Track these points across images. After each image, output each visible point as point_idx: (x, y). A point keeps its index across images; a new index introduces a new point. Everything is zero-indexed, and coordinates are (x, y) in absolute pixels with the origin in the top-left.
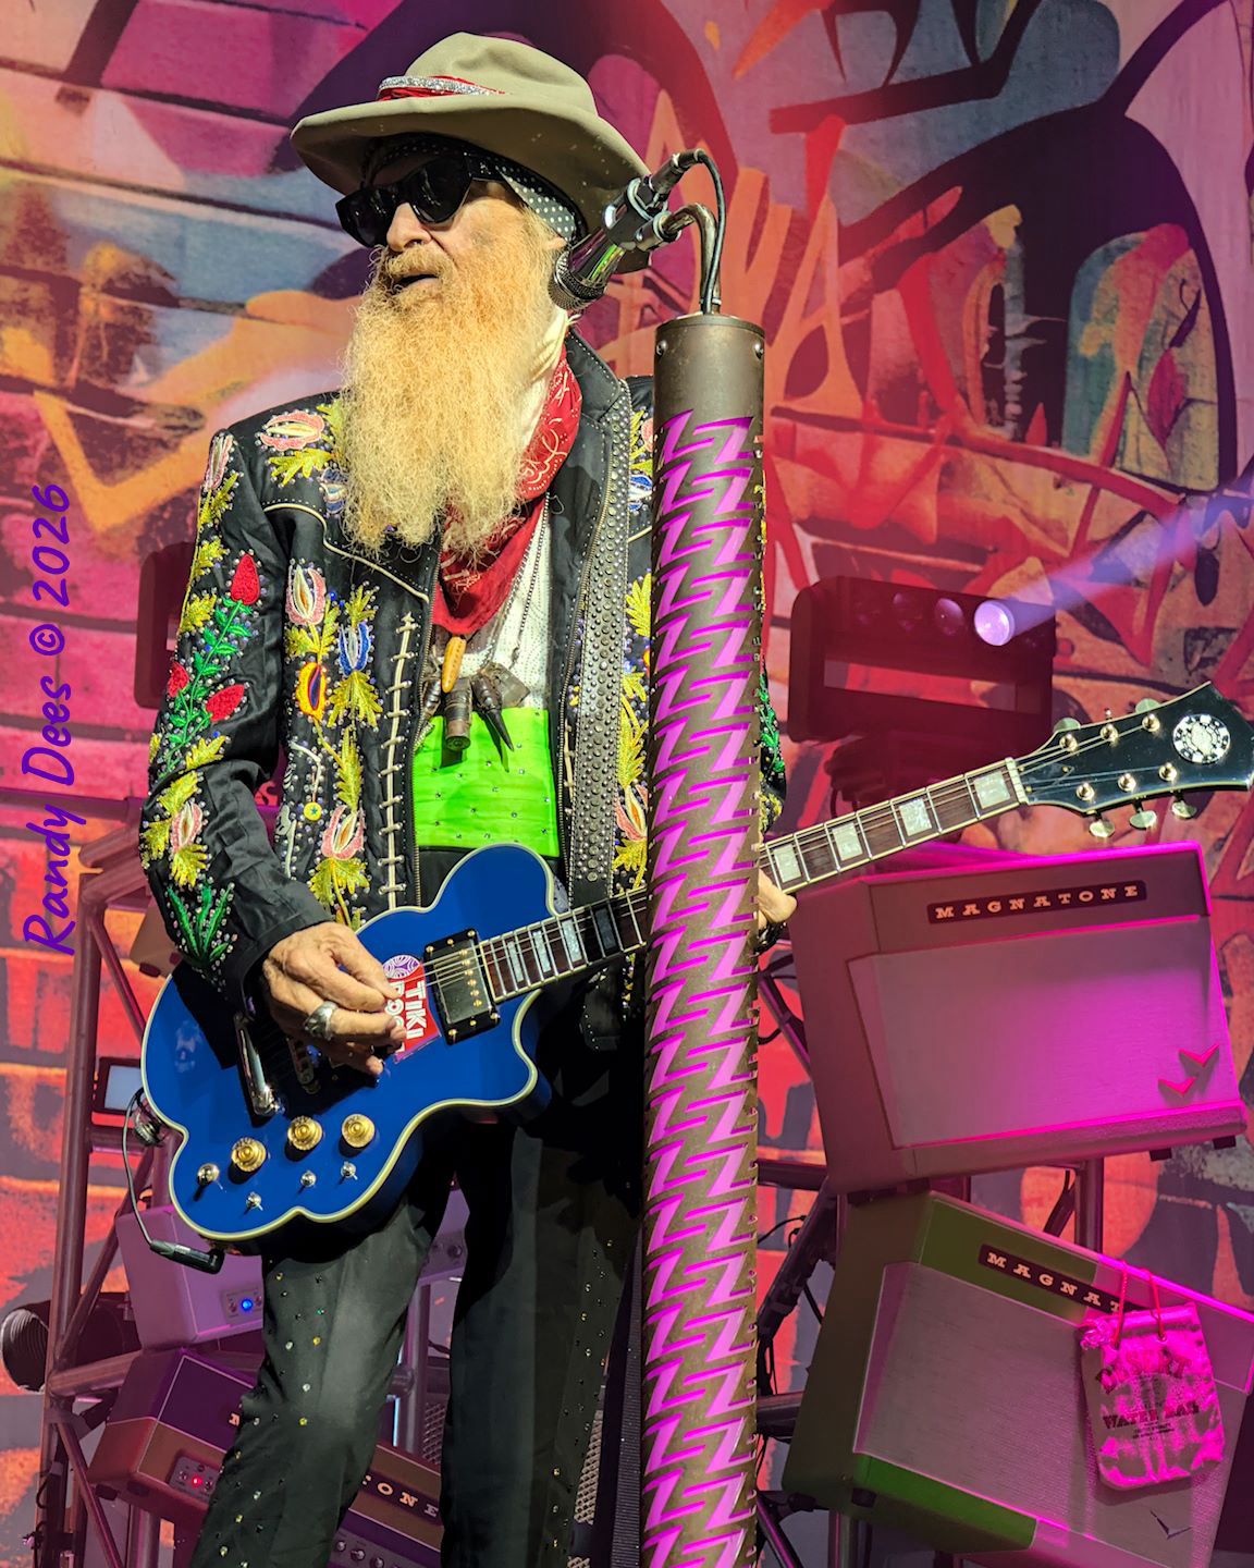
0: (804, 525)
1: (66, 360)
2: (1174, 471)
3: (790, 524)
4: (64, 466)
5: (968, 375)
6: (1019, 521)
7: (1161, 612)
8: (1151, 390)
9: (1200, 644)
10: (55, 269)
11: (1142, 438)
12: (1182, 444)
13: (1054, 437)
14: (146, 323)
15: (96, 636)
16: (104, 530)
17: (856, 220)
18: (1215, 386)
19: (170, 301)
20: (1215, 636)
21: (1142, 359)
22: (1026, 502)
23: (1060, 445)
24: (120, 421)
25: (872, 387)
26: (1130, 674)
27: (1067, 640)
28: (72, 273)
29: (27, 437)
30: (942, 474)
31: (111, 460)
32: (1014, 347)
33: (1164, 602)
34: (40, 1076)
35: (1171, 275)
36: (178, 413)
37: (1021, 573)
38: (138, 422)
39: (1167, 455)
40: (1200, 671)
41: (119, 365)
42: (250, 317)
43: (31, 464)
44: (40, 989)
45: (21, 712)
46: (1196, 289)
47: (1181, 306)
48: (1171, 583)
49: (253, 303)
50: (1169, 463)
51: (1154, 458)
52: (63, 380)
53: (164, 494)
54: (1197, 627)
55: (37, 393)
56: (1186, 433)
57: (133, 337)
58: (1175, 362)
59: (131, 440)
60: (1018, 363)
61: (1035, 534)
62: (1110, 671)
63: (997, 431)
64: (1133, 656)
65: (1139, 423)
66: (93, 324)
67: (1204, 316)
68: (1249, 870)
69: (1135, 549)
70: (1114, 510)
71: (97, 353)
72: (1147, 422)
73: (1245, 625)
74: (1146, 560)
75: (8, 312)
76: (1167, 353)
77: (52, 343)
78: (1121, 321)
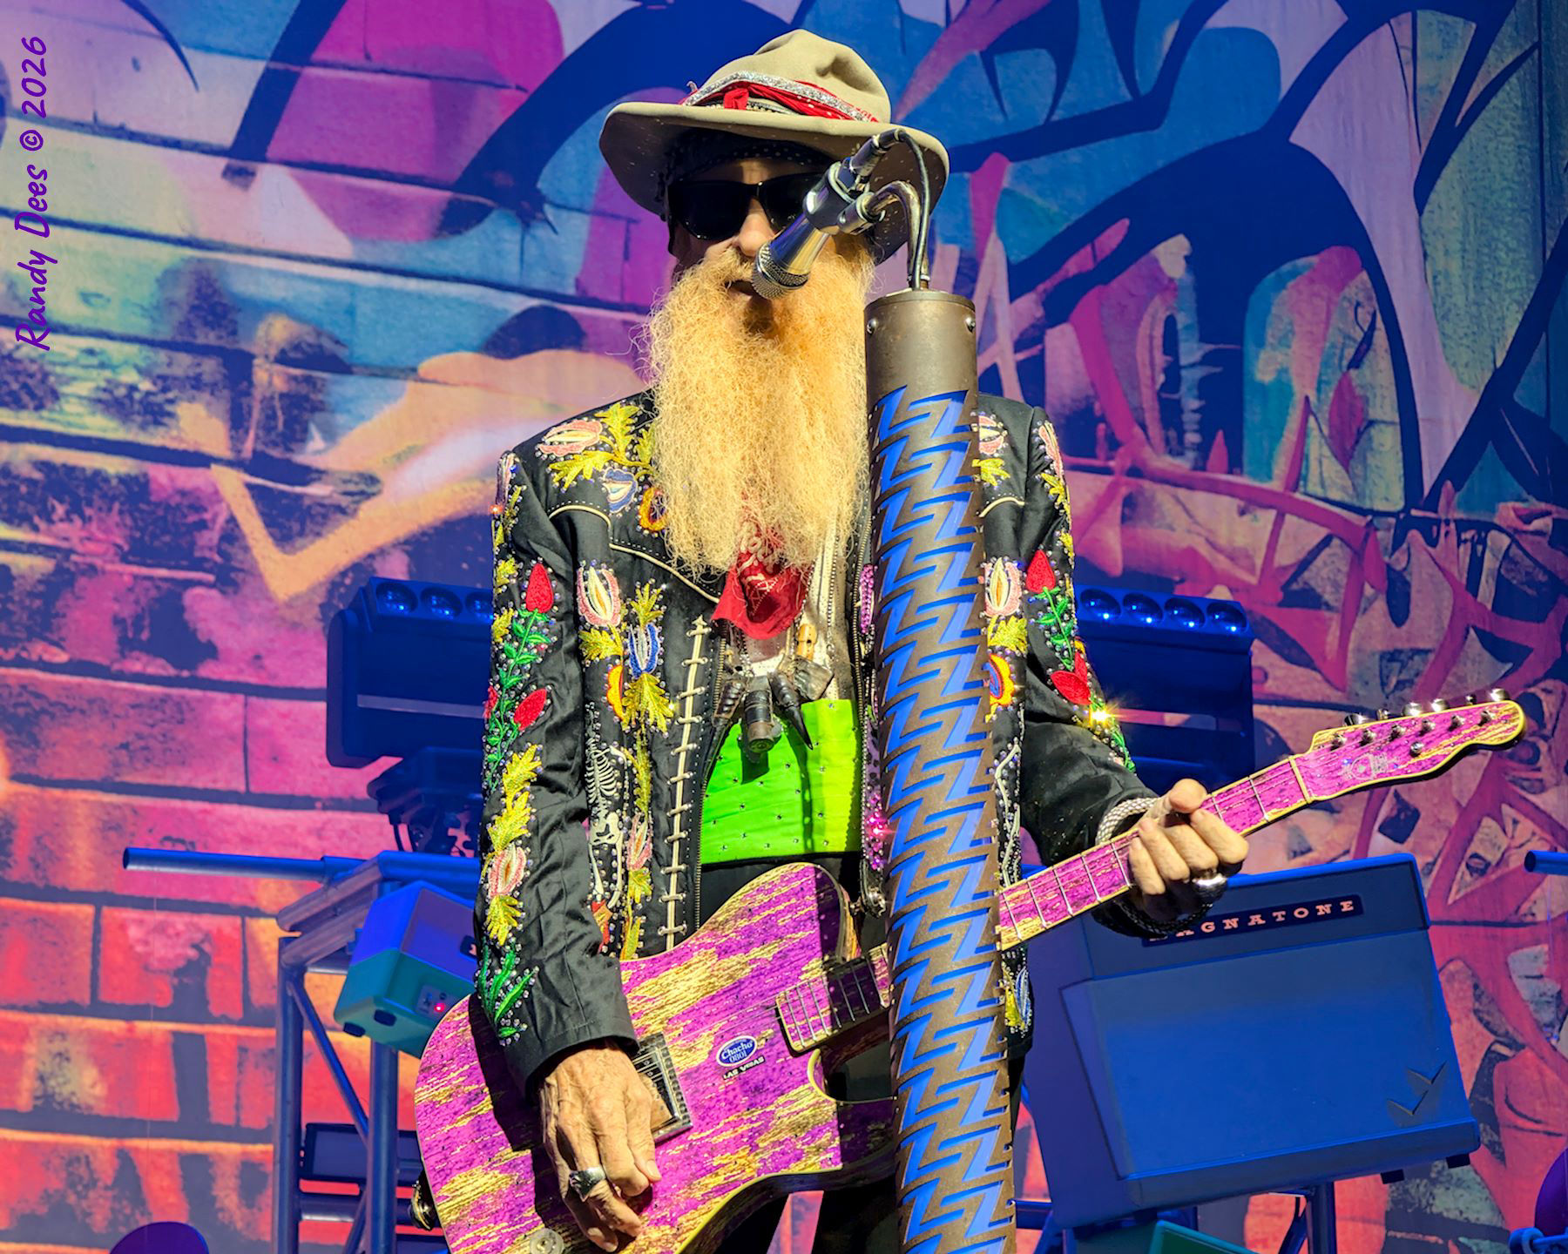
1: (241, 432)
2: (1358, 493)
4: (244, 537)
5: (1145, 406)
6: (1204, 550)
7: (1353, 635)
8: (1331, 413)
9: (1396, 666)
10: (225, 343)
11: (1325, 462)
12: (1365, 466)
13: (1235, 465)
14: (320, 391)
15: (283, 705)
16: (286, 598)
17: (1024, 257)
18: (1395, 405)
19: (342, 367)
20: (1411, 658)
21: (1320, 382)
22: (1210, 531)
23: (1241, 473)
24: (298, 489)
26: (1327, 700)
27: (1260, 668)
28: (244, 346)
29: (205, 510)
30: (1124, 505)
31: (290, 528)
32: (1190, 377)
33: (1357, 625)
34: (244, 1153)
35: (1345, 298)
36: (356, 479)
38: (316, 490)
39: (1350, 478)
40: (1398, 694)
41: (295, 434)
42: (423, 381)
43: (210, 537)
44: (240, 1064)
45: (211, 786)
46: (1372, 310)
47: (1357, 328)
48: (1363, 605)
49: (426, 366)
50: (1355, 487)
51: (1338, 481)
52: (239, 452)
53: (344, 559)
54: (1391, 649)
55: (213, 466)
56: (1369, 455)
57: (307, 405)
58: (1354, 384)
59: (309, 507)
60: (1195, 392)
61: (1222, 563)
62: (1305, 697)
63: (1178, 461)
64: (1328, 681)
65: (1321, 447)
66: (268, 394)
67: (1380, 337)
68: (1462, 893)
69: (1324, 573)
70: (1301, 535)
71: (272, 423)
72: (1328, 445)
73: (1442, 646)
74: (1335, 584)
75: (182, 388)
76: (1345, 375)
77: (228, 416)
78: (1298, 346)
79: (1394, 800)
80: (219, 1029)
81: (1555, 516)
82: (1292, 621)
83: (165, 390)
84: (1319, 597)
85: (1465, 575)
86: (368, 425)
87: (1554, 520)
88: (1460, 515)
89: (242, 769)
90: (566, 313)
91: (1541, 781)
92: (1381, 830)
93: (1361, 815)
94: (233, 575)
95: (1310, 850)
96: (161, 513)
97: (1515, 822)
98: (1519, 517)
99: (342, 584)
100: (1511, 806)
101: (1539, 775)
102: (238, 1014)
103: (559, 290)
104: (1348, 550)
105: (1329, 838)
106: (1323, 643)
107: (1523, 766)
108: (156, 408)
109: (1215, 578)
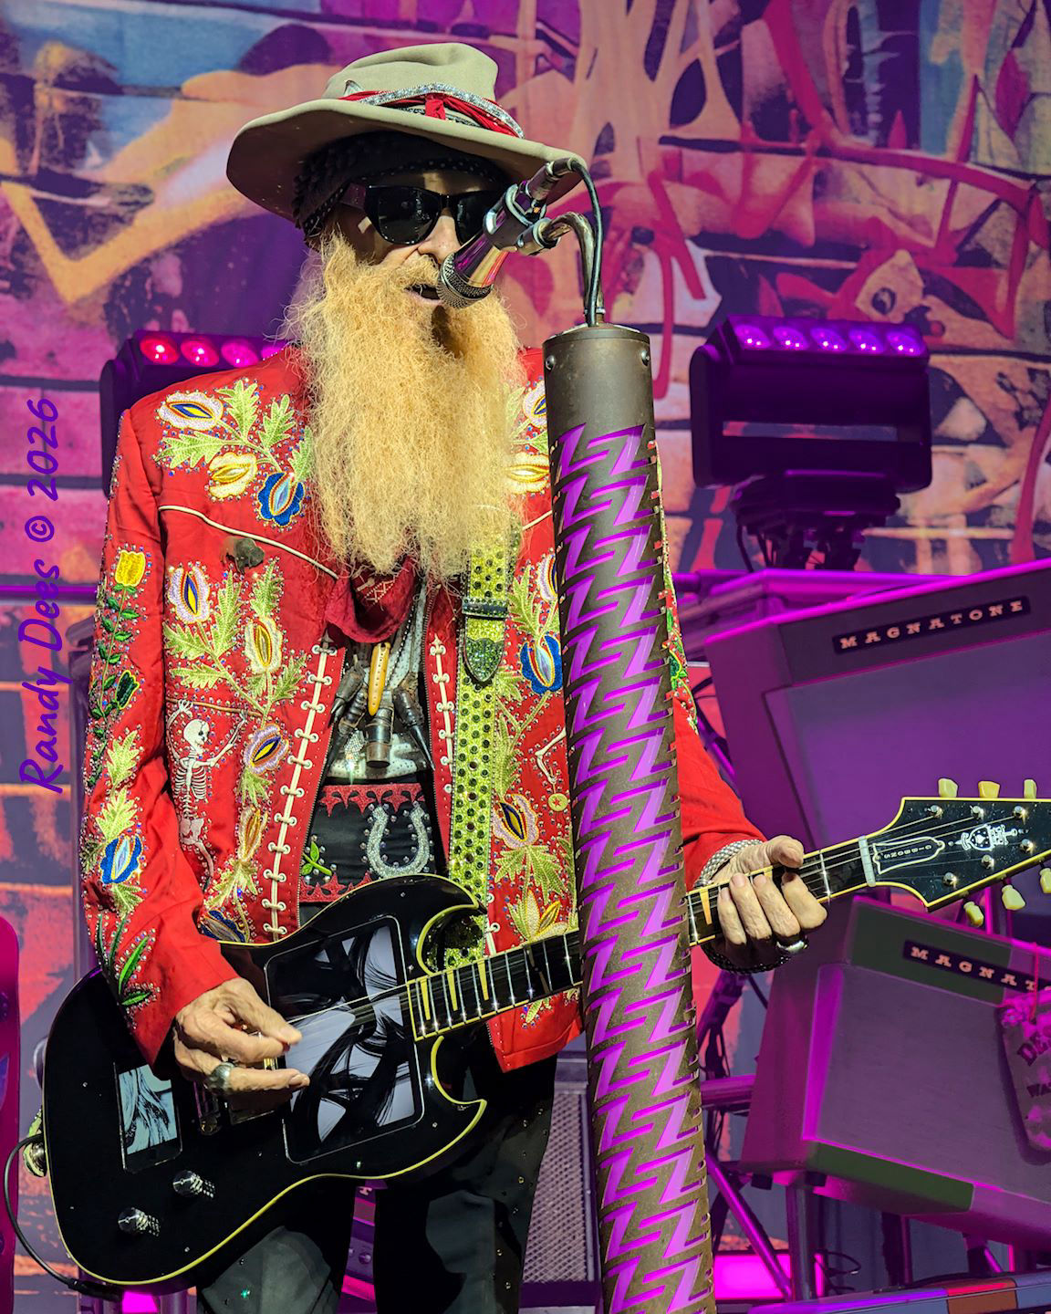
0: (695, 240)
1: (27, 151)
2: (1023, 161)
3: (684, 239)
4: (33, 246)
5: (831, 91)
6: (887, 219)
7: (1021, 290)
8: (997, 90)
10: (9, 70)
11: (993, 134)
12: (1029, 135)
13: (912, 139)
14: (95, 111)
15: (75, 397)
16: (74, 301)
19: (115, 89)
21: (987, 61)
22: (893, 202)
23: (918, 148)
24: (80, 201)
25: (747, 109)
26: (995, 347)
27: (939, 323)
28: (26, 72)
30: (815, 182)
31: (75, 237)
32: (871, 62)
33: (1023, 279)
37: (893, 266)
38: (96, 201)
39: (1016, 147)
41: (75, 151)
42: (187, 98)
43: (4, 248)
45: (15, 471)
47: (1020, 10)
48: (1029, 260)
49: (189, 85)
50: (1020, 155)
51: (1005, 151)
52: (26, 169)
53: (123, 264)
55: (4, 184)
56: (1032, 125)
57: (85, 125)
58: (1018, 61)
59: (90, 218)
60: (876, 76)
61: (902, 230)
62: (978, 346)
63: (862, 140)
64: (998, 331)
65: (989, 120)
66: (49, 115)
67: (1041, 16)
69: (994, 234)
70: (973, 200)
71: (54, 142)
72: (995, 116)
74: (1004, 244)
76: (1009, 53)
77: (13, 137)
78: (966, 28)
82: (966, 279)
84: (989, 256)
86: (139, 140)
90: (313, 31)
93: (1029, 446)
94: (26, 281)
95: (984, 481)
99: (122, 286)
103: (306, 9)
104: (1014, 212)
105: (1001, 470)
106: (993, 297)
109: (897, 243)
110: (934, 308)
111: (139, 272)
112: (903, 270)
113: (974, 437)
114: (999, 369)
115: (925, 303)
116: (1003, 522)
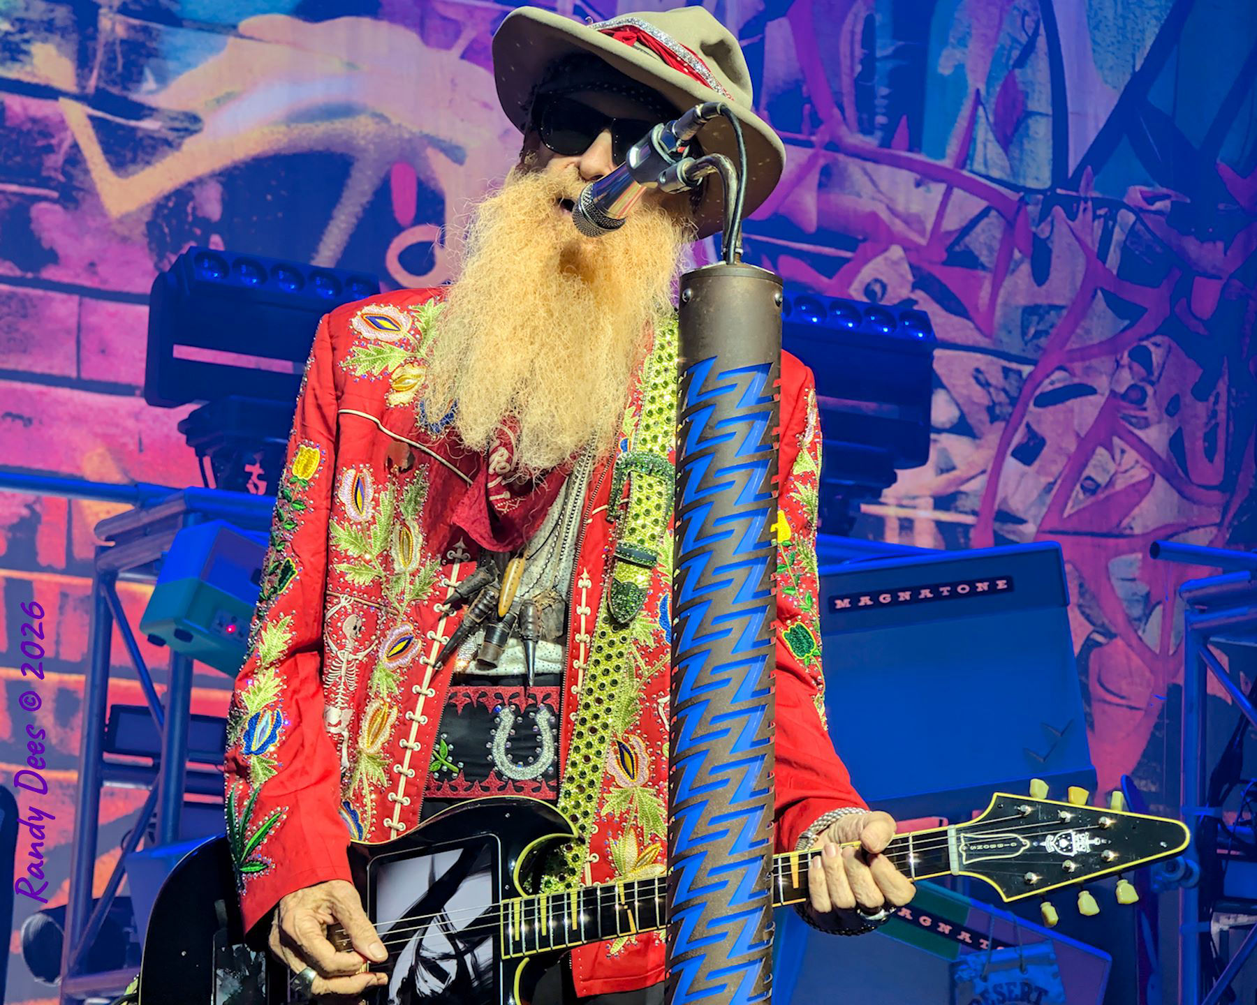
1: (86, 70)
2: (1014, 172)
4: (84, 161)
5: (844, 91)
6: (884, 215)
7: (1002, 292)
8: (997, 104)
9: (1035, 318)
11: (989, 145)
12: (1022, 150)
14: (155, 40)
15: (111, 306)
16: (118, 216)
18: (1050, 100)
19: (175, 21)
20: (1048, 312)
21: (989, 78)
22: (891, 199)
23: (919, 151)
24: (133, 123)
25: (764, 101)
26: (975, 344)
29: (52, 136)
30: (822, 174)
31: (125, 156)
32: (882, 68)
33: (1006, 283)
34: (61, 682)
35: (1015, 8)
36: (181, 117)
37: (886, 259)
38: (148, 124)
39: (1009, 160)
40: (1035, 341)
41: (132, 76)
42: (242, 37)
43: (56, 160)
44: (61, 608)
45: (47, 371)
46: (1036, 18)
47: (1024, 34)
48: (1012, 267)
49: (245, 25)
50: (1012, 167)
51: (999, 162)
52: (83, 88)
53: (168, 186)
54: (1032, 304)
55: (61, 100)
56: (1025, 141)
57: (144, 52)
58: (1017, 80)
59: (141, 139)
60: (886, 81)
61: (898, 226)
62: (959, 341)
63: (868, 139)
64: (978, 328)
65: (987, 132)
66: (111, 40)
67: (1042, 42)
68: (1075, 509)
69: (982, 239)
70: (966, 205)
71: (113, 65)
72: (993, 131)
73: (1074, 303)
74: (990, 249)
75: (37, 30)
76: (1011, 73)
77: (75, 56)
78: (974, 46)
79: (1026, 430)
80: (45, 577)
81: (1174, 199)
82: (952, 278)
83: (22, 31)
84: (976, 258)
85: (1097, 245)
86: (194, 71)
87: (1172, 202)
88: (1096, 194)
89: (75, 359)
91: (1146, 418)
92: (1014, 454)
93: (997, 441)
94: (74, 193)
95: (954, 468)
96: (14, 136)
97: (1123, 452)
98: (1145, 199)
99: (166, 206)
100: (1120, 437)
101: (1145, 414)
102: (62, 565)
104: (1002, 220)
105: (970, 459)
106: (977, 297)
107: (1133, 405)
108: (13, 46)
109: (892, 239)
110: (921, 301)
111: (183, 195)
112: (895, 263)
113: (948, 426)
114: (976, 365)
115: (913, 296)
116: (967, 509)
